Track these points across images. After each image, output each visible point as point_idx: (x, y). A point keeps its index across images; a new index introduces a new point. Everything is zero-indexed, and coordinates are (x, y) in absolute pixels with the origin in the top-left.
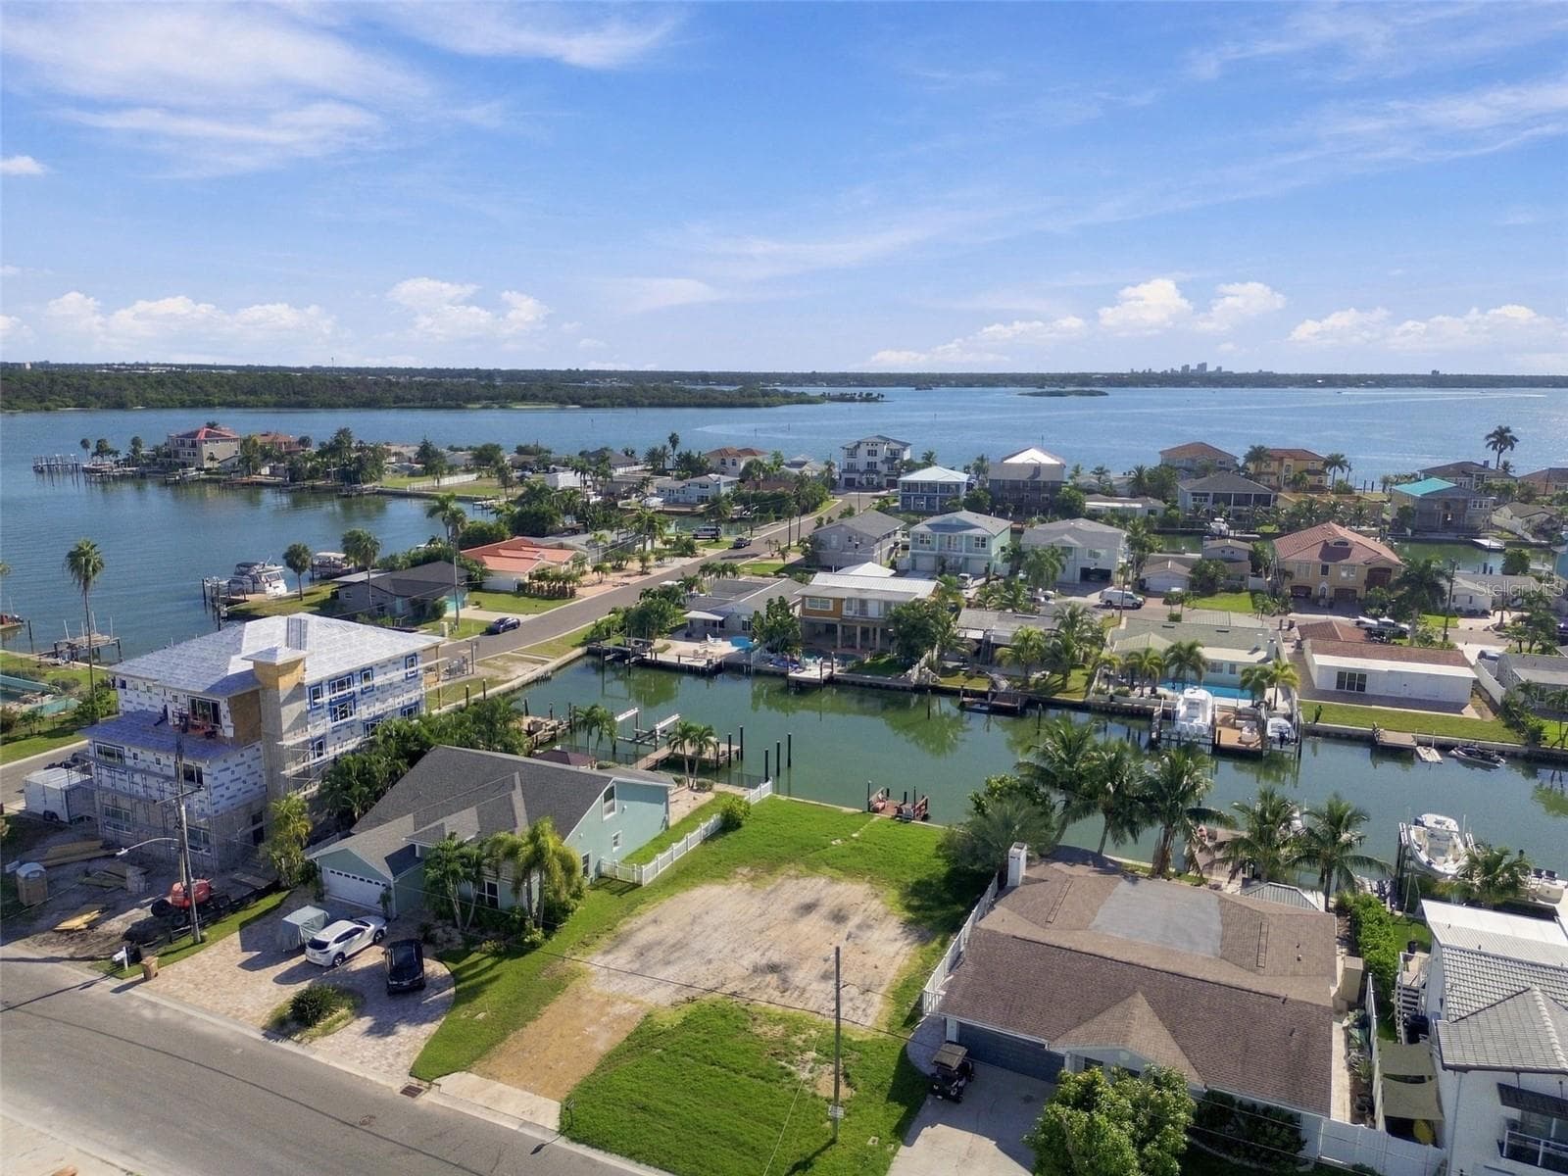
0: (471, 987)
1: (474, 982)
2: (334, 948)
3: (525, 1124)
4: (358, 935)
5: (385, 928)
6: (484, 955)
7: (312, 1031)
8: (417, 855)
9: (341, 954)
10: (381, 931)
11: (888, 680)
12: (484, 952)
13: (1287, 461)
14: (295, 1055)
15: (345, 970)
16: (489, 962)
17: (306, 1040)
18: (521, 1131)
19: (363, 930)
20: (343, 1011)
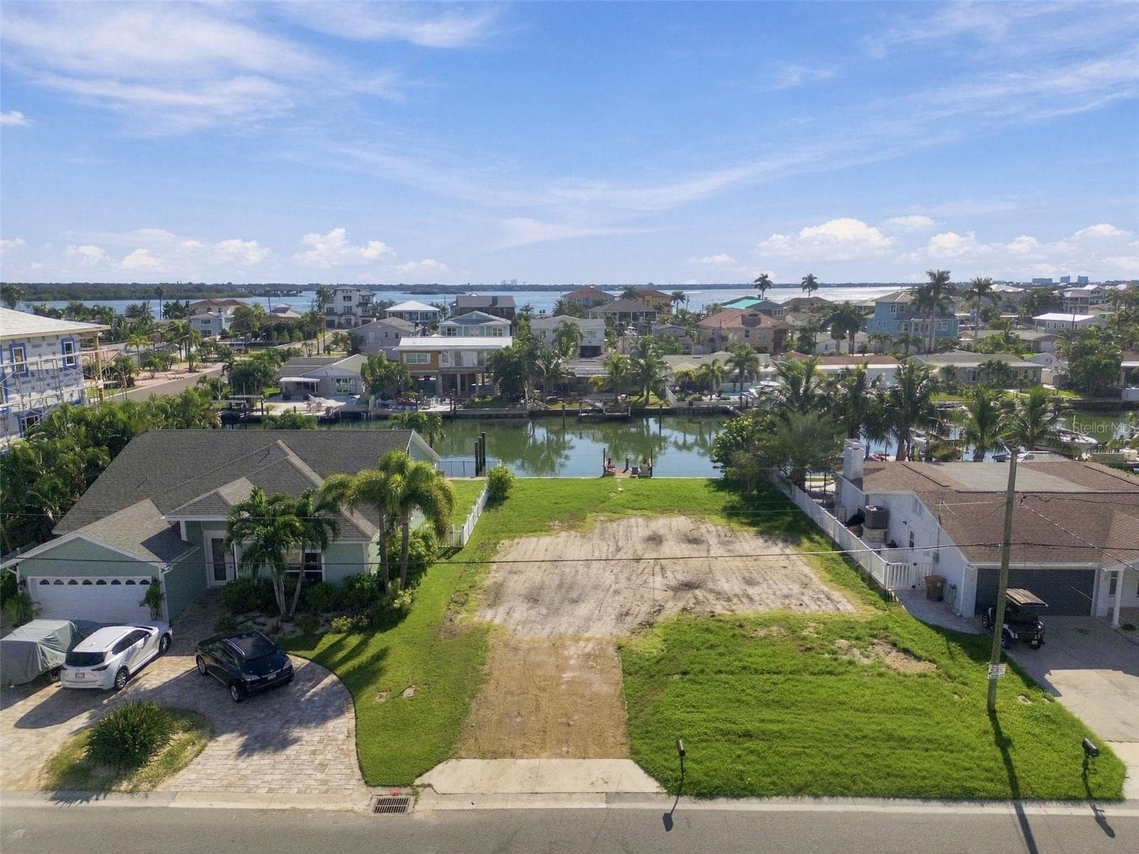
0: (361, 668)
1: (354, 663)
2: (114, 661)
3: (610, 797)
4: (141, 641)
5: (170, 632)
6: (344, 635)
7: (144, 772)
8: (184, 537)
9: (124, 669)
10: (167, 635)
11: (505, 410)
12: (339, 632)
13: (647, 298)
14: (133, 809)
15: (137, 690)
16: (354, 640)
17: (145, 786)
18: (609, 806)
19: (147, 633)
20: (179, 737)
